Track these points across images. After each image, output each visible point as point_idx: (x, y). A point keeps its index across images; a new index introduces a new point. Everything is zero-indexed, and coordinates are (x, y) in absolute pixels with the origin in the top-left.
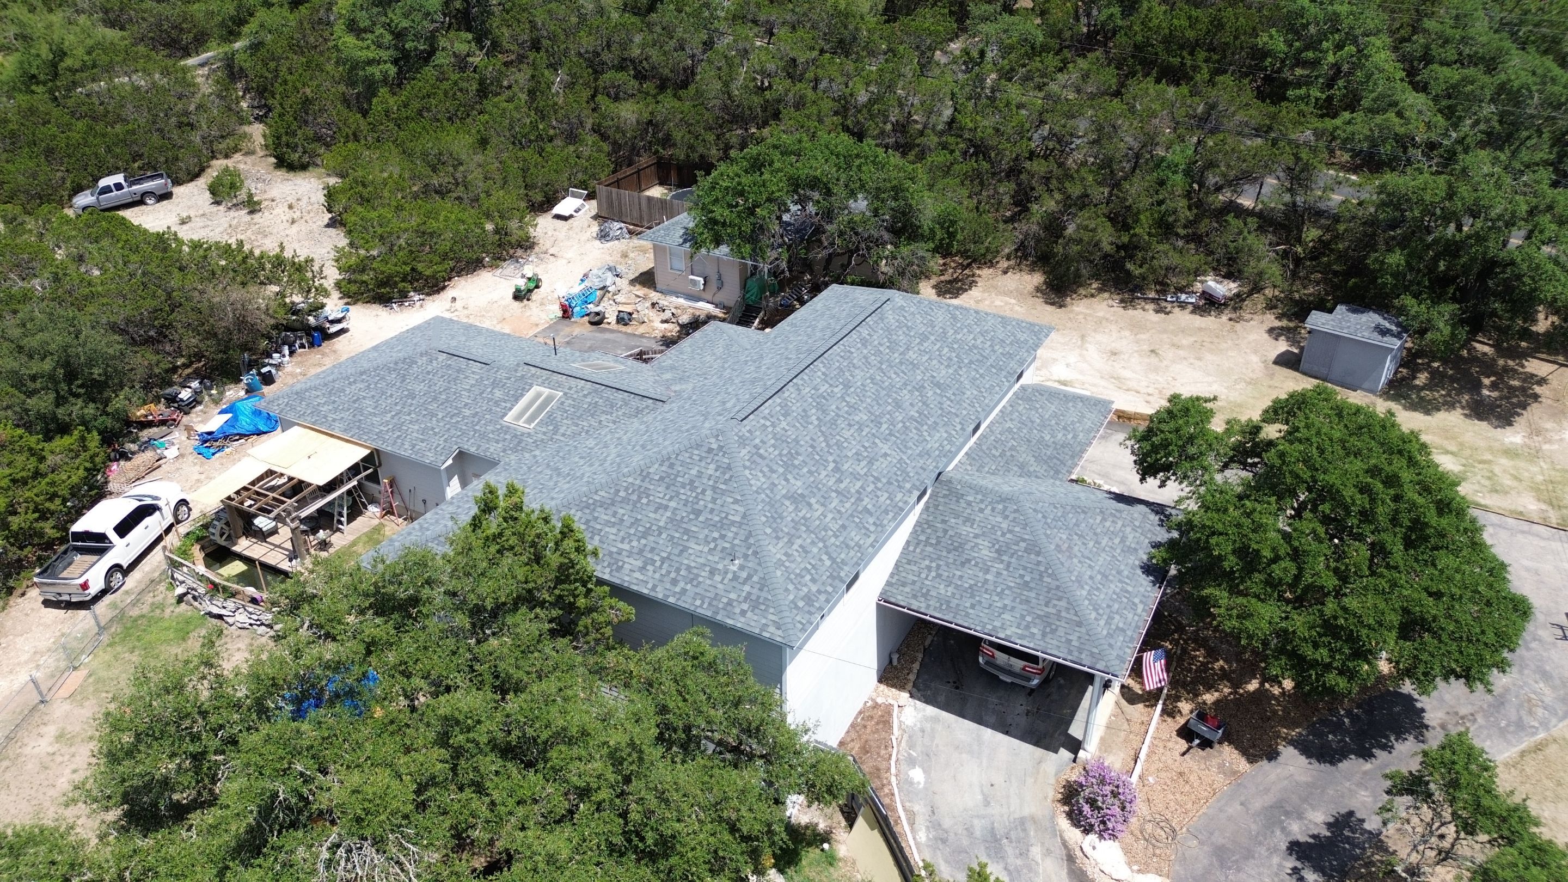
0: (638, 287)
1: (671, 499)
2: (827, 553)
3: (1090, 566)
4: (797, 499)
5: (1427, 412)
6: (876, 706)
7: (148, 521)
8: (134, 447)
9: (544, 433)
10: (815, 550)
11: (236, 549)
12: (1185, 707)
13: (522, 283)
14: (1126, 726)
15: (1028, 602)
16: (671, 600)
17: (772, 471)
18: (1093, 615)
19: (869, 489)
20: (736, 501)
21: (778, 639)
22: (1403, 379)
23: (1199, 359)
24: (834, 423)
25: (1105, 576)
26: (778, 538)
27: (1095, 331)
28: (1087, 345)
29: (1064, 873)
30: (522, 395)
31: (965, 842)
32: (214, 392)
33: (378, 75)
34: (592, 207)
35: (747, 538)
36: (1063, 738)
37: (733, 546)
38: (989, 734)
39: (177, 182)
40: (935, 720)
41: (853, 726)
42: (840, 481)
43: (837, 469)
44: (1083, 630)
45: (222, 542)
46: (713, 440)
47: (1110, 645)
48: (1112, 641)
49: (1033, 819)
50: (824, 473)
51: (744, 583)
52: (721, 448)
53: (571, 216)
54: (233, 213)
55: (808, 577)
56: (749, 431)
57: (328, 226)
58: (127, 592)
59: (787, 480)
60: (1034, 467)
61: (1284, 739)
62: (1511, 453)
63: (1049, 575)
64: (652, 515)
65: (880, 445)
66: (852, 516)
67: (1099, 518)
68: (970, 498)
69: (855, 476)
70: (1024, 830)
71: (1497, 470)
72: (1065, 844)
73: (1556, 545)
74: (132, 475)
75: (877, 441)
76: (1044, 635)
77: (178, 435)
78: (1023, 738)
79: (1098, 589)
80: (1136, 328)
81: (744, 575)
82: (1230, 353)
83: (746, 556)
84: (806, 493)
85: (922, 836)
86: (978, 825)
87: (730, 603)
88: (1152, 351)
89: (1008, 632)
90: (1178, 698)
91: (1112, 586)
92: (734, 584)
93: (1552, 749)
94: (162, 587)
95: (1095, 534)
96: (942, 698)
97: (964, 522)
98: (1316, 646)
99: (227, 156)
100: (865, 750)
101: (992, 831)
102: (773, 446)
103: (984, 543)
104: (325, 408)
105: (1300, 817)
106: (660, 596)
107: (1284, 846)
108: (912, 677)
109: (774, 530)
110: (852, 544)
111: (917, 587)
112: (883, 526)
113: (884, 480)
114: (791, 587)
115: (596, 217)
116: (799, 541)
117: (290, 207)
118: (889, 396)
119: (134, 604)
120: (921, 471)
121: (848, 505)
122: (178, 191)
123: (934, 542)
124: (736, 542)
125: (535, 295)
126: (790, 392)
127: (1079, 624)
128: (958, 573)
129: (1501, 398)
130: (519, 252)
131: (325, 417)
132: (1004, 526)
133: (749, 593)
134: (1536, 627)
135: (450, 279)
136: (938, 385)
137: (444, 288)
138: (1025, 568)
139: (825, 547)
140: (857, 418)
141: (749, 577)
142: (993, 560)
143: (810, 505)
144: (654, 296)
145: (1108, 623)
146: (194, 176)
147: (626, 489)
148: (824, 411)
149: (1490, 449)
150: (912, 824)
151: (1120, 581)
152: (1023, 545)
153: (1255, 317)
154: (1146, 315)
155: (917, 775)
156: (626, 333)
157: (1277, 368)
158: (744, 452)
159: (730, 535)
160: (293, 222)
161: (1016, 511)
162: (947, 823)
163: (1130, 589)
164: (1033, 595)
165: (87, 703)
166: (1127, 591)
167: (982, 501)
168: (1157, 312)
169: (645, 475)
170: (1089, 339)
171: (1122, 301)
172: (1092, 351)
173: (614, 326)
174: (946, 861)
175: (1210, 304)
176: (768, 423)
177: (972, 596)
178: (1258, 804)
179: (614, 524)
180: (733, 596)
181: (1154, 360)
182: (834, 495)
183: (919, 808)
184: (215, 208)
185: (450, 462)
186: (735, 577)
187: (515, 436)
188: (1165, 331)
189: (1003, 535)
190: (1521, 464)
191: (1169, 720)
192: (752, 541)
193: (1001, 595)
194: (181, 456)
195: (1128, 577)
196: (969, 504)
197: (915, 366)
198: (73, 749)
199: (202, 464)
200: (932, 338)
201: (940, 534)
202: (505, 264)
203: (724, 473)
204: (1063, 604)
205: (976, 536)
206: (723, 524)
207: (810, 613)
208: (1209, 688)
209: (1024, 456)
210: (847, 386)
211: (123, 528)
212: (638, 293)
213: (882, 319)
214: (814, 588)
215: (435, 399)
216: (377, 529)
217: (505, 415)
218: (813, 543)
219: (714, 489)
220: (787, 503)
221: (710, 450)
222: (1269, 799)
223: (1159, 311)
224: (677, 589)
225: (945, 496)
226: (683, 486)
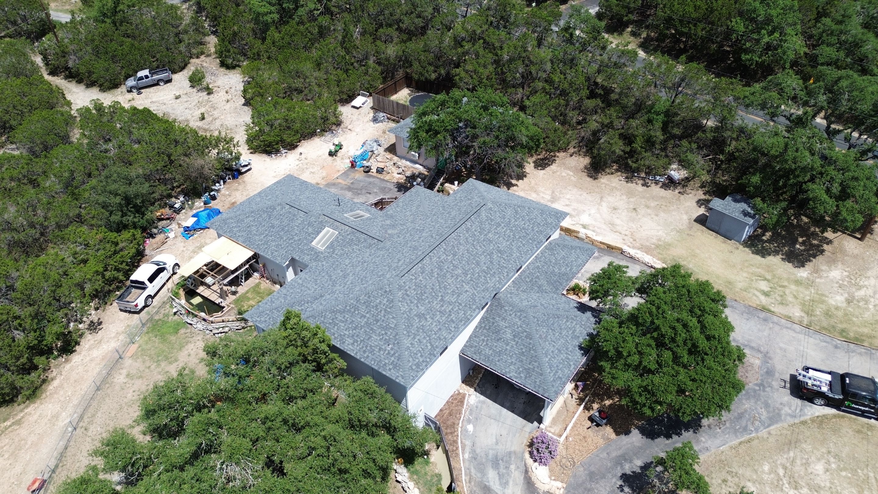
0: (388, 153)
1: (367, 313)
2: (430, 343)
3: (554, 346)
4: (421, 316)
5: (763, 256)
6: (459, 394)
7: (162, 275)
8: (155, 231)
9: (329, 253)
10: (425, 341)
11: (198, 291)
12: (596, 406)
13: (333, 148)
14: (566, 413)
15: (522, 361)
16: (362, 360)
17: (412, 302)
18: (549, 370)
19: (455, 310)
20: (393, 318)
21: (402, 383)
22: (757, 236)
23: (657, 215)
24: (445, 276)
25: (559, 351)
26: (409, 336)
27: (608, 195)
28: (603, 203)
29: (522, 477)
30: (321, 232)
31: (484, 460)
32: (190, 203)
33: (270, 20)
34: (370, 102)
35: (396, 336)
36: (536, 416)
37: (390, 338)
38: (505, 411)
39: (174, 72)
40: (483, 402)
41: (447, 402)
42: (442, 306)
43: (442, 300)
44: (542, 377)
45: (192, 287)
46: (387, 287)
47: (553, 386)
48: (554, 384)
49: (515, 452)
50: (435, 302)
51: (392, 356)
52: (390, 291)
53: (360, 107)
54: (200, 94)
55: (419, 354)
56: (404, 283)
57: (244, 105)
58: (154, 307)
59: (418, 307)
60: (546, 287)
61: (635, 425)
62: (798, 282)
63: (534, 350)
64: (359, 319)
65: (465, 286)
66: (445, 323)
67: (565, 320)
68: (507, 308)
69: (450, 303)
70: (510, 457)
71: (787, 291)
72: (525, 465)
73: (801, 336)
74: (155, 246)
75: (464, 284)
76: (526, 377)
77: (174, 226)
78: (519, 415)
79: (554, 357)
80: (630, 194)
81: (392, 352)
82: (673, 213)
83: (394, 344)
84: (425, 313)
85: (467, 456)
86: (491, 452)
87: (385, 365)
88: (634, 209)
89: (511, 375)
90: (593, 402)
91: (562, 356)
92: (388, 356)
93: (756, 442)
94: (168, 306)
95: (561, 329)
96: (488, 392)
97: (502, 320)
98: (641, 395)
99: (198, 57)
100: (450, 414)
101: (496, 457)
102: (414, 289)
103: (509, 331)
104: (235, 229)
105: (631, 462)
106: (358, 358)
107: (620, 474)
108: (477, 381)
109: (408, 332)
110: (442, 337)
111: (477, 349)
112: (458, 328)
113: (463, 305)
114: (411, 359)
115: (372, 108)
116: (418, 337)
117: (227, 92)
118: (474, 259)
119: (157, 313)
120: (482, 299)
121: (443, 318)
122: (176, 77)
123: (487, 327)
124: (391, 337)
125: (339, 154)
126: (427, 261)
127: (541, 375)
128: (495, 344)
129: (804, 250)
130: (334, 127)
131: (235, 234)
132: (519, 323)
133: (393, 361)
134: (772, 380)
135: (300, 141)
136: (500, 251)
137: (297, 146)
138: (524, 345)
139: (430, 339)
140: (456, 272)
141: (394, 354)
142: (511, 340)
143: (426, 319)
144: (395, 159)
145: (555, 375)
146: (182, 69)
147: (350, 306)
148: (441, 270)
149: (788, 280)
150: (463, 450)
151: (566, 353)
152: (525, 334)
153: (693, 192)
154: (637, 187)
155: (470, 428)
156: (380, 179)
157: (695, 223)
158: (400, 293)
159: (389, 333)
160: (228, 101)
161: (525, 317)
162: (478, 451)
163: (570, 357)
164: (525, 358)
165: (138, 360)
166: (568, 359)
167: (511, 310)
168: (643, 185)
169: (358, 301)
170: (605, 199)
171: (627, 178)
172: (604, 207)
173: (375, 174)
174: (475, 468)
175: (671, 183)
176: (413, 278)
177: (499, 356)
178: (614, 454)
179: (343, 322)
180: (387, 361)
181: (634, 214)
182: (438, 313)
183: (468, 443)
184: (191, 90)
185: (287, 262)
186: (389, 353)
187: (316, 253)
188: (644, 197)
189: (518, 328)
190: (801, 289)
191: (586, 412)
192: (397, 337)
193: (511, 357)
194: (176, 237)
195: (571, 351)
196: (506, 311)
197: (491, 241)
198: (133, 382)
199: (185, 242)
200: (503, 225)
201: (491, 324)
202: (326, 134)
203: (390, 304)
204: (536, 364)
205: (506, 327)
206: (387, 328)
207: (417, 371)
208: (610, 397)
209: (543, 282)
210: (454, 255)
211: (151, 279)
212: (388, 157)
213: (479, 216)
214: (421, 360)
215: (283, 229)
216: (258, 285)
217: (312, 241)
218: (425, 338)
219: (385, 310)
220: (416, 318)
221: (386, 292)
222: (620, 452)
223: (645, 185)
224: (365, 355)
225: (496, 306)
226: (373, 307)
